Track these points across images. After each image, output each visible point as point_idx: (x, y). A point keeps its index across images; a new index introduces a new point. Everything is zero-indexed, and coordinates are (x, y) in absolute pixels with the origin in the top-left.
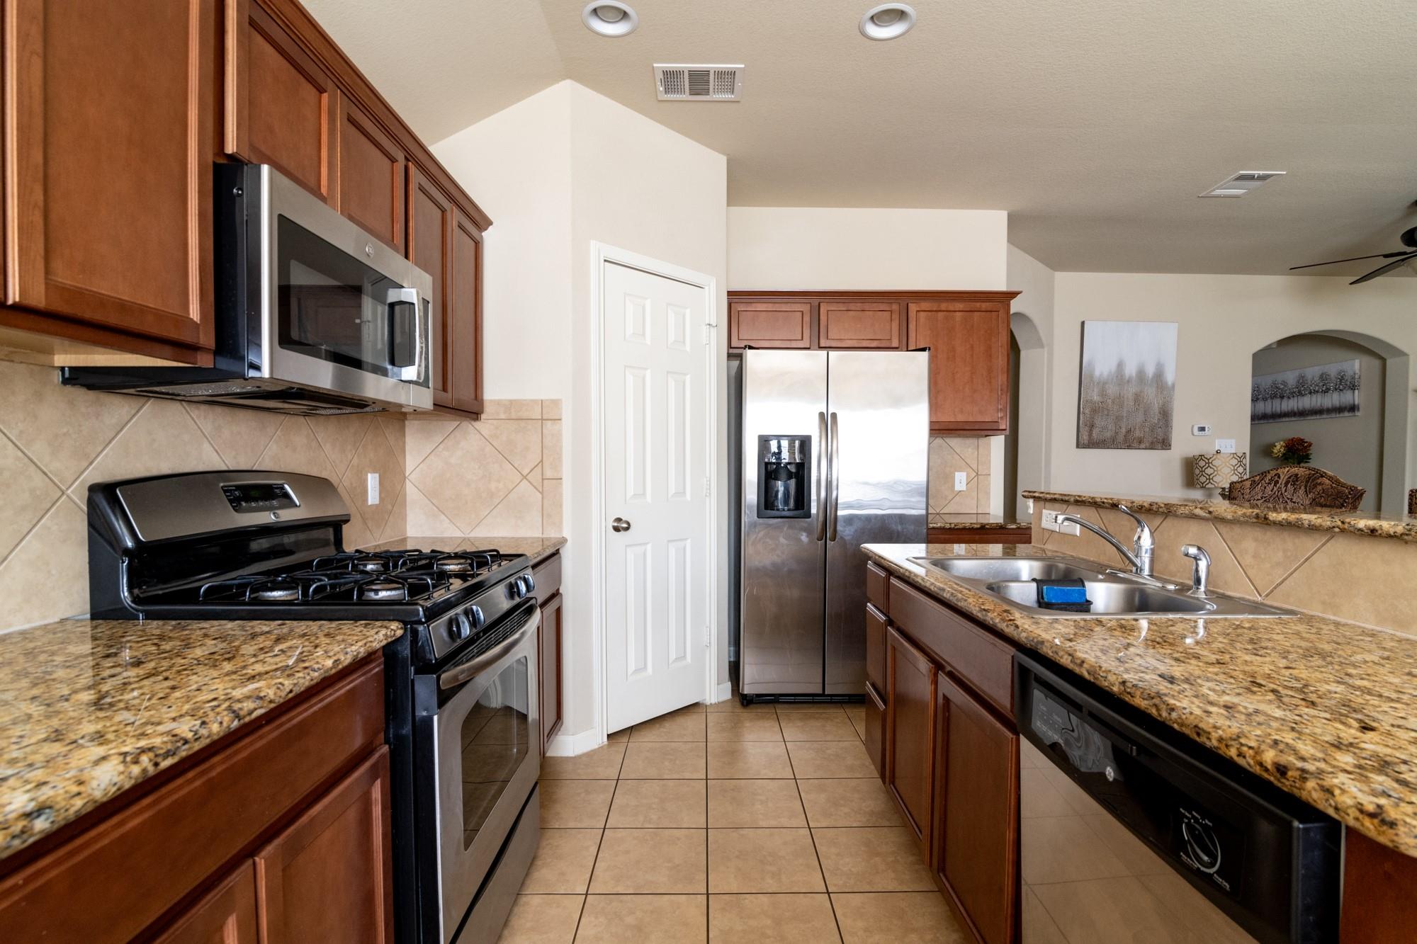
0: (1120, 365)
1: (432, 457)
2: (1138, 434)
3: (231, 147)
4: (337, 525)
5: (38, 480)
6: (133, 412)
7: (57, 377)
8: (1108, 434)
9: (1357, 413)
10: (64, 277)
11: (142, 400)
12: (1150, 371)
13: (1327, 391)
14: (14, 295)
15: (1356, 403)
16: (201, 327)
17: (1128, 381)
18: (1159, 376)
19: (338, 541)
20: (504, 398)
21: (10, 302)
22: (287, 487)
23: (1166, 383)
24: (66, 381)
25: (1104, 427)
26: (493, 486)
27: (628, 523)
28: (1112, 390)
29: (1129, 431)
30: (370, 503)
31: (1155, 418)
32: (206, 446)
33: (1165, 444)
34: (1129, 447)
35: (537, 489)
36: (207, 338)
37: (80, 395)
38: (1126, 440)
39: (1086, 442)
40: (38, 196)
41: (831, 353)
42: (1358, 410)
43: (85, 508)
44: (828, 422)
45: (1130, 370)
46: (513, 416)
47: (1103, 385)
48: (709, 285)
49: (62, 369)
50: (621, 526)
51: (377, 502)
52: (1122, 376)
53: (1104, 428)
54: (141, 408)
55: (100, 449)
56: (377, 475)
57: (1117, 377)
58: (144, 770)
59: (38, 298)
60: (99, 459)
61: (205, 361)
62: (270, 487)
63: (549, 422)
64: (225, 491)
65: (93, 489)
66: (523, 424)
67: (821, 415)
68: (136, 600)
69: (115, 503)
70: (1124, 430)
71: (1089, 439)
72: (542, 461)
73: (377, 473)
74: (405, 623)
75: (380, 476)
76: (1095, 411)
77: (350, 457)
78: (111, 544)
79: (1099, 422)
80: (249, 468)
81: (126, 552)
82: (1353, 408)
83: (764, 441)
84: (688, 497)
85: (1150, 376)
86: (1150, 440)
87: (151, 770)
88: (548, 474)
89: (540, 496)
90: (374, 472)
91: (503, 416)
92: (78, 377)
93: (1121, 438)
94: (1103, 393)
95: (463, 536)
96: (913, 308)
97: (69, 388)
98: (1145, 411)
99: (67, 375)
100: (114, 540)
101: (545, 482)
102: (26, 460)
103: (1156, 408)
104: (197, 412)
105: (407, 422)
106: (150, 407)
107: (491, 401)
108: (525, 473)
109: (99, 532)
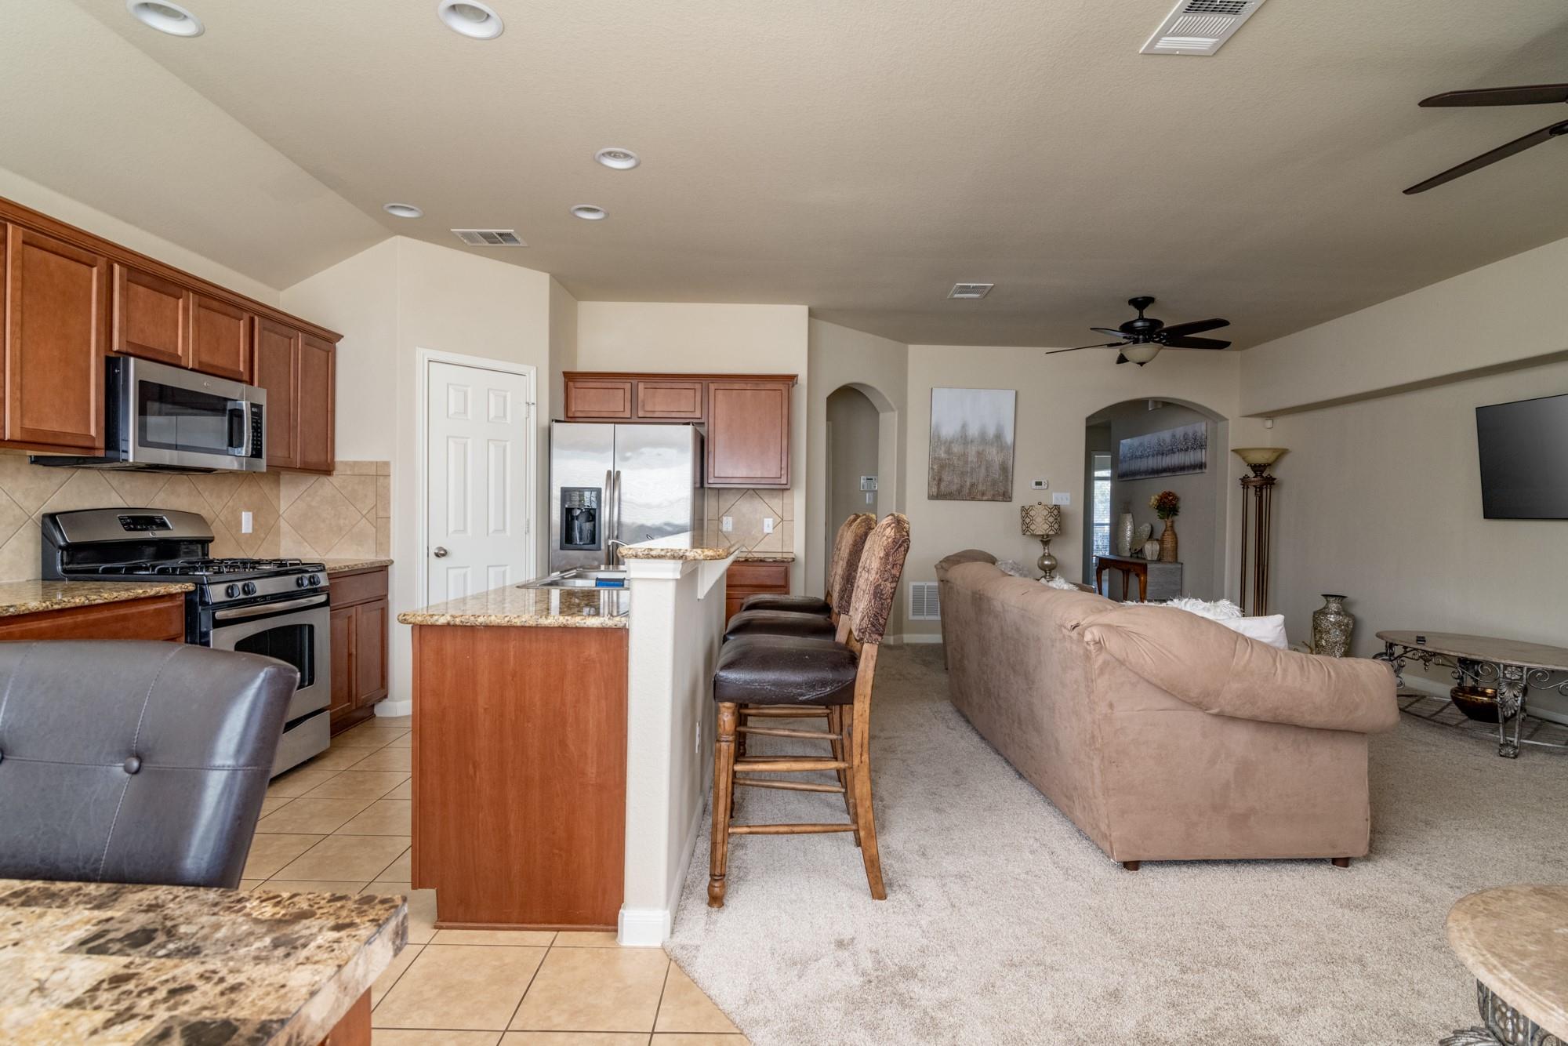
0: (964, 426)
1: (298, 501)
2: (981, 487)
3: (116, 347)
4: (204, 543)
5: (18, 511)
6: (69, 475)
7: (28, 460)
8: (954, 488)
9: (1204, 470)
10: (28, 425)
11: (74, 470)
12: (991, 432)
13: (1186, 450)
14: (8, 437)
15: (1203, 461)
16: (97, 440)
17: (972, 441)
18: (999, 437)
19: (205, 553)
20: (350, 460)
21: (6, 439)
22: (164, 517)
23: (1006, 443)
24: (32, 462)
25: (951, 480)
26: (342, 522)
27: (445, 551)
28: (956, 449)
29: (973, 485)
30: (243, 532)
31: (996, 473)
32: (114, 494)
33: (1006, 496)
34: (973, 499)
35: (372, 525)
36: (100, 443)
37: (39, 468)
38: (970, 493)
39: (935, 494)
40: (18, 395)
41: (616, 425)
42: (1205, 467)
43: (40, 525)
44: (614, 479)
45: (973, 431)
46: (356, 472)
47: (949, 445)
48: (529, 373)
49: (31, 456)
50: (441, 554)
51: (250, 531)
52: (966, 436)
53: (951, 482)
54: (73, 474)
55: (49, 496)
56: (251, 514)
57: (962, 437)
58: (47, 607)
59: (18, 436)
60: (49, 501)
61: (101, 454)
62: (152, 518)
63: (382, 478)
64: (120, 519)
65: (44, 516)
66: (363, 478)
67: (609, 473)
68: (64, 571)
69: (55, 523)
70: (968, 483)
71: (940, 493)
72: (376, 505)
73: (250, 511)
74: (196, 584)
75: (253, 514)
76: (942, 467)
77: (226, 501)
78: (53, 543)
79: (946, 477)
80: (144, 507)
81: (60, 547)
82: (1201, 466)
83: (566, 493)
84: (508, 533)
85: (991, 436)
86: (992, 493)
87: (50, 608)
88: (381, 514)
89: (374, 530)
90: (248, 510)
91: (349, 473)
92: (36, 461)
93: (966, 490)
94: (948, 451)
95: (319, 557)
96: (712, 387)
97: (34, 465)
98: (987, 467)
99: (33, 459)
100: (53, 542)
101: (379, 520)
102: (11, 501)
103: (996, 467)
104: (108, 475)
105: (281, 477)
106: (79, 473)
107: (342, 462)
108: (364, 512)
109: (47, 538)
